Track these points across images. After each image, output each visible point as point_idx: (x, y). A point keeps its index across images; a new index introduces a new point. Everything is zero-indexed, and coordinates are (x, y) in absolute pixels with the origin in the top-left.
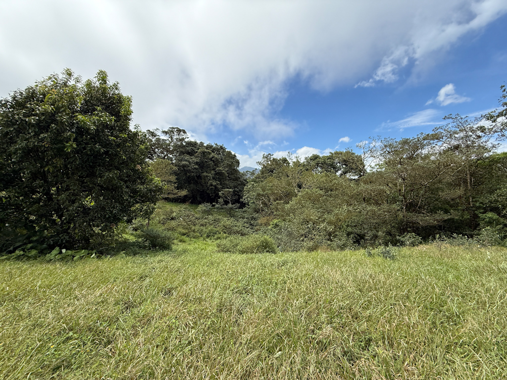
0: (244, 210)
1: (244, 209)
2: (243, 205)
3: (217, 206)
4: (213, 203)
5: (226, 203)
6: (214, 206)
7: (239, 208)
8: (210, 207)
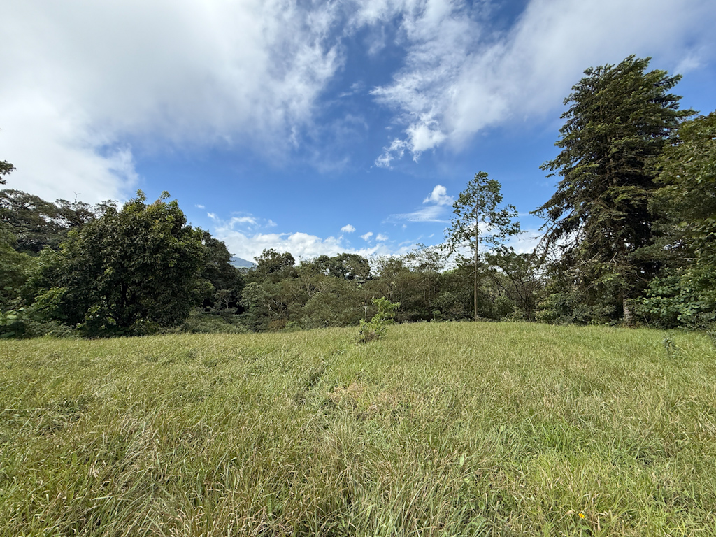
0: (242, 315)
1: (244, 314)
2: (241, 310)
3: (213, 310)
4: (208, 307)
5: (223, 306)
6: (209, 310)
7: (236, 313)
8: (204, 312)
